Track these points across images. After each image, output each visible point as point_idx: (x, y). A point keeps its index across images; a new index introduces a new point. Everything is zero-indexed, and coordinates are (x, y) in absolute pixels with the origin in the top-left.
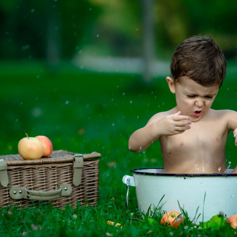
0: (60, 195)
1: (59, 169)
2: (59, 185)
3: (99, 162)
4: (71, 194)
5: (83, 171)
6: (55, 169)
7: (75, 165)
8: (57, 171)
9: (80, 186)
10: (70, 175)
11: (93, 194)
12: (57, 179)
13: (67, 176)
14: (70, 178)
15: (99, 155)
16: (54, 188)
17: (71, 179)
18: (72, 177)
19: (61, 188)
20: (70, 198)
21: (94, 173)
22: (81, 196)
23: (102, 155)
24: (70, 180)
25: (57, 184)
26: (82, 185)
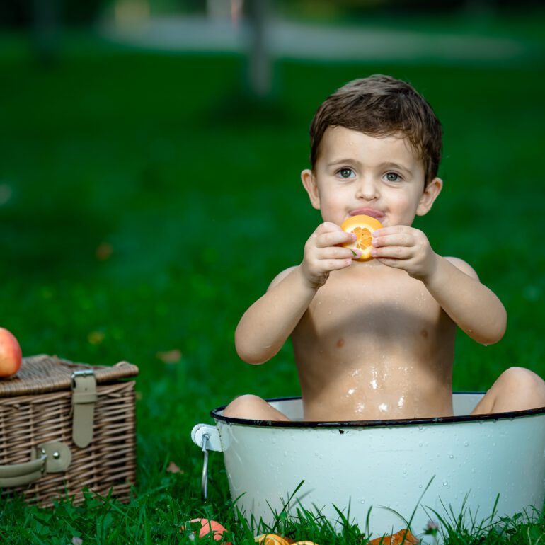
0: (42, 472)
1: (38, 408)
2: (39, 446)
3: (134, 387)
4: (71, 466)
5: (96, 409)
6: (28, 409)
7: (77, 397)
8: (34, 413)
9: (90, 445)
10: (64, 421)
11: (123, 464)
12: (35, 432)
13: (59, 423)
14: (65, 427)
15: (134, 368)
16: (29, 455)
17: (68, 430)
18: (70, 426)
19: (44, 454)
20: (67, 477)
21: (124, 413)
22: (94, 471)
23: (140, 370)
24: (66, 434)
25: (35, 446)
26: (96, 443)
